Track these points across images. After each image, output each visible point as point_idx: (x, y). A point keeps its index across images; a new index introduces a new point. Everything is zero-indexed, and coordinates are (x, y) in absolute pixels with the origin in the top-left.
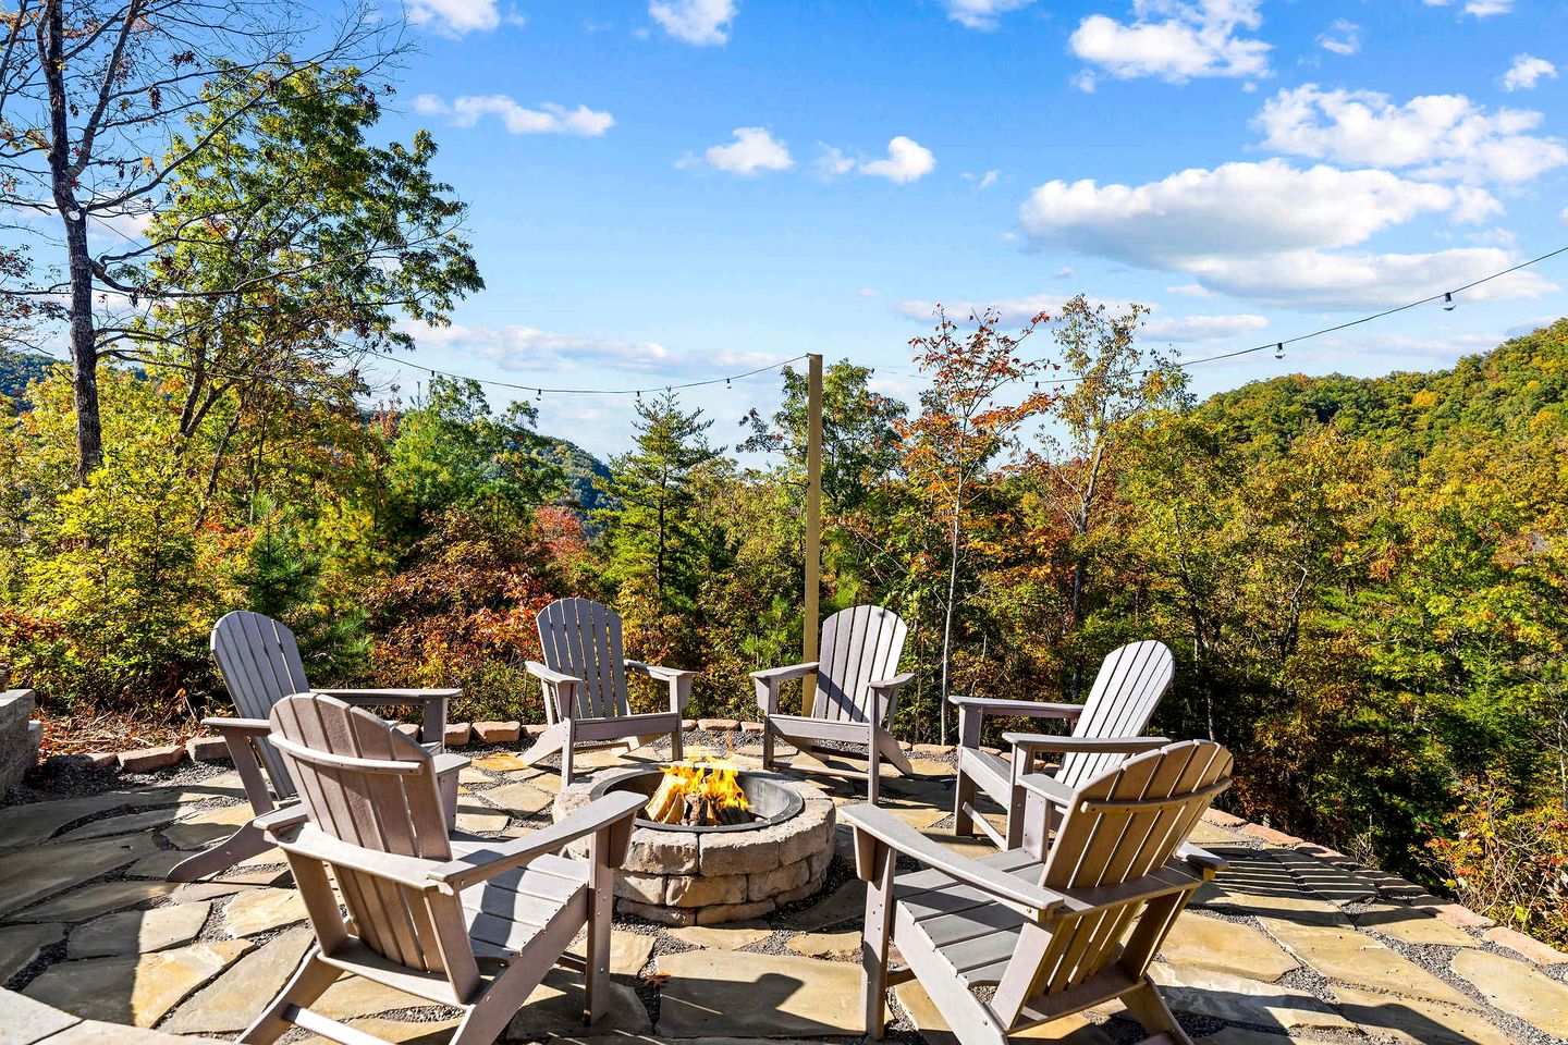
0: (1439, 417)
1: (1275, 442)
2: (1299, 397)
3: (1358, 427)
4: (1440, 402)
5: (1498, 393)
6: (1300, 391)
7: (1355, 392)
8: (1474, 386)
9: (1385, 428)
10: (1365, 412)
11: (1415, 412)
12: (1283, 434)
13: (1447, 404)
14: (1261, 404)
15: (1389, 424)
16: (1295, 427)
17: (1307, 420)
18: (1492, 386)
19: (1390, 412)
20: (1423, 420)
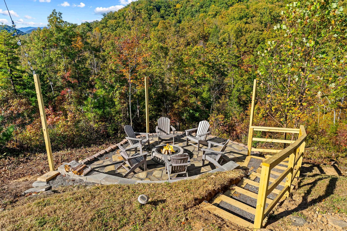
0: (181, 11)
1: (148, 17)
2: (152, 4)
3: (165, 13)
4: (181, 7)
5: (192, 5)
6: (152, 2)
7: (164, 3)
8: (188, 3)
9: (171, 13)
10: (166, 9)
11: (177, 9)
12: (149, 14)
13: (183, 8)
14: (143, 5)
15: (172, 12)
16: (152, 12)
17: (154, 10)
18: (191, 4)
19: (172, 9)
20: (178, 11)
